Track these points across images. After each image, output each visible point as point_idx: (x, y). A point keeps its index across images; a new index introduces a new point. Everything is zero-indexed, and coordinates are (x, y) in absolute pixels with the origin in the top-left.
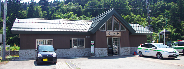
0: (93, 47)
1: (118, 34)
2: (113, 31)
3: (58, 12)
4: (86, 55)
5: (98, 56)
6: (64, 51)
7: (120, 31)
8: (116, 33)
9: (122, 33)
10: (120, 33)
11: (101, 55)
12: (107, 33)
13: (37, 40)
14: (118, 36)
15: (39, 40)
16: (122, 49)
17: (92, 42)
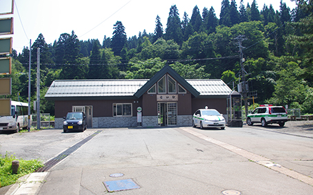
0: (139, 115)
1: (173, 97)
2: (167, 94)
3: (138, 56)
4: (133, 125)
5: (146, 125)
6: (106, 120)
7: (177, 94)
8: (170, 97)
9: (180, 96)
10: (176, 96)
11: (149, 125)
12: (158, 96)
13: (73, 107)
14: (173, 100)
15: (76, 107)
16: (180, 118)
17: (139, 109)
